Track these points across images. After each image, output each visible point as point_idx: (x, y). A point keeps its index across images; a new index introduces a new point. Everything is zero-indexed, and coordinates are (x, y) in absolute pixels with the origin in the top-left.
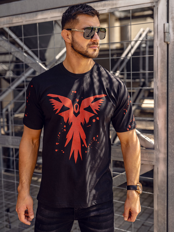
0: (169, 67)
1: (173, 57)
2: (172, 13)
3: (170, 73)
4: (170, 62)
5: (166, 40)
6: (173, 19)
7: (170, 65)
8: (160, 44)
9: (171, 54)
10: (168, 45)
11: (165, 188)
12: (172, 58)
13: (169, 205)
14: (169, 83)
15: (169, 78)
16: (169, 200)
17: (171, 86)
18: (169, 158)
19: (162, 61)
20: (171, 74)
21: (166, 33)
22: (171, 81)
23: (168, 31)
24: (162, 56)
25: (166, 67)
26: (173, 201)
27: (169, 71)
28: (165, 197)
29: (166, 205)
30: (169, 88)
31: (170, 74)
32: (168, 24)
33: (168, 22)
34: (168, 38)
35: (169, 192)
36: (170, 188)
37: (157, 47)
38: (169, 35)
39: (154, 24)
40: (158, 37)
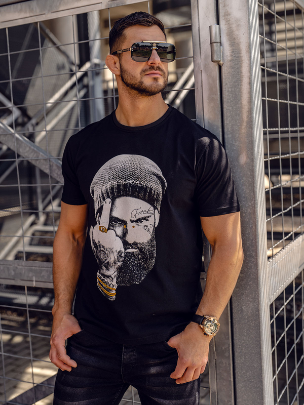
0: (225, 110)
1: (230, 90)
2: (225, 6)
3: (226, 122)
4: (225, 100)
5: (215, 58)
6: (226, 17)
7: (225, 106)
8: (206, 66)
9: (227, 84)
10: (220, 67)
11: (229, 347)
12: (228, 91)
13: (237, 380)
16: (237, 370)
17: (229, 146)
19: (211, 99)
20: (228, 122)
21: (215, 44)
23: (218, 41)
24: (211, 89)
25: (220, 109)
26: (244, 372)
27: (225, 118)
28: (229, 364)
29: (232, 380)
31: (227, 124)
32: (218, 26)
33: (218, 23)
34: (218, 53)
35: (236, 354)
36: (238, 347)
37: (201, 72)
38: (222, 48)
39: (193, 27)
40: (200, 52)
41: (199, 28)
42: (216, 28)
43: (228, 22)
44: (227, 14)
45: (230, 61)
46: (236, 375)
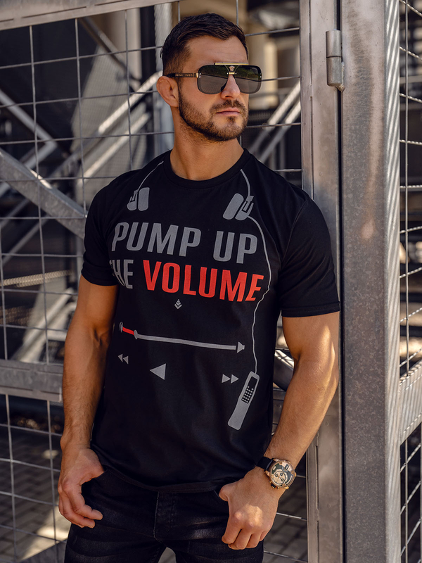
0: (344, 157)
1: (353, 127)
2: (349, 2)
3: (345, 175)
4: (345, 142)
5: (333, 80)
6: (352, 19)
7: (345, 151)
8: (318, 91)
9: (348, 119)
10: (339, 94)
11: (338, 505)
12: (350, 129)
13: (348, 553)
14: (345, 203)
15: (344, 187)
16: (348, 539)
17: (349, 211)
18: (347, 418)
19: (325, 141)
20: (349, 176)
21: (332, 59)
22: (350, 196)
23: (338, 54)
25: (337, 156)
26: (359, 541)
27: (344, 169)
28: (338, 530)
29: (341, 552)
30: (345, 218)
31: (347, 178)
32: (338, 32)
33: (339, 27)
34: (338, 73)
35: (349, 516)
36: (352, 505)
37: (311, 100)
38: (343, 64)
39: (302, 33)
40: (311, 70)
41: (310, 34)
42: (335, 36)
43: (353, 26)
44: (353, 15)
45: (355, 84)
46: (348, 545)
